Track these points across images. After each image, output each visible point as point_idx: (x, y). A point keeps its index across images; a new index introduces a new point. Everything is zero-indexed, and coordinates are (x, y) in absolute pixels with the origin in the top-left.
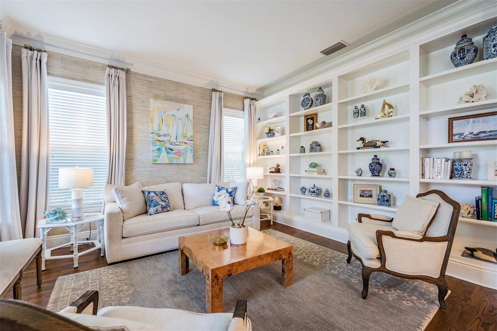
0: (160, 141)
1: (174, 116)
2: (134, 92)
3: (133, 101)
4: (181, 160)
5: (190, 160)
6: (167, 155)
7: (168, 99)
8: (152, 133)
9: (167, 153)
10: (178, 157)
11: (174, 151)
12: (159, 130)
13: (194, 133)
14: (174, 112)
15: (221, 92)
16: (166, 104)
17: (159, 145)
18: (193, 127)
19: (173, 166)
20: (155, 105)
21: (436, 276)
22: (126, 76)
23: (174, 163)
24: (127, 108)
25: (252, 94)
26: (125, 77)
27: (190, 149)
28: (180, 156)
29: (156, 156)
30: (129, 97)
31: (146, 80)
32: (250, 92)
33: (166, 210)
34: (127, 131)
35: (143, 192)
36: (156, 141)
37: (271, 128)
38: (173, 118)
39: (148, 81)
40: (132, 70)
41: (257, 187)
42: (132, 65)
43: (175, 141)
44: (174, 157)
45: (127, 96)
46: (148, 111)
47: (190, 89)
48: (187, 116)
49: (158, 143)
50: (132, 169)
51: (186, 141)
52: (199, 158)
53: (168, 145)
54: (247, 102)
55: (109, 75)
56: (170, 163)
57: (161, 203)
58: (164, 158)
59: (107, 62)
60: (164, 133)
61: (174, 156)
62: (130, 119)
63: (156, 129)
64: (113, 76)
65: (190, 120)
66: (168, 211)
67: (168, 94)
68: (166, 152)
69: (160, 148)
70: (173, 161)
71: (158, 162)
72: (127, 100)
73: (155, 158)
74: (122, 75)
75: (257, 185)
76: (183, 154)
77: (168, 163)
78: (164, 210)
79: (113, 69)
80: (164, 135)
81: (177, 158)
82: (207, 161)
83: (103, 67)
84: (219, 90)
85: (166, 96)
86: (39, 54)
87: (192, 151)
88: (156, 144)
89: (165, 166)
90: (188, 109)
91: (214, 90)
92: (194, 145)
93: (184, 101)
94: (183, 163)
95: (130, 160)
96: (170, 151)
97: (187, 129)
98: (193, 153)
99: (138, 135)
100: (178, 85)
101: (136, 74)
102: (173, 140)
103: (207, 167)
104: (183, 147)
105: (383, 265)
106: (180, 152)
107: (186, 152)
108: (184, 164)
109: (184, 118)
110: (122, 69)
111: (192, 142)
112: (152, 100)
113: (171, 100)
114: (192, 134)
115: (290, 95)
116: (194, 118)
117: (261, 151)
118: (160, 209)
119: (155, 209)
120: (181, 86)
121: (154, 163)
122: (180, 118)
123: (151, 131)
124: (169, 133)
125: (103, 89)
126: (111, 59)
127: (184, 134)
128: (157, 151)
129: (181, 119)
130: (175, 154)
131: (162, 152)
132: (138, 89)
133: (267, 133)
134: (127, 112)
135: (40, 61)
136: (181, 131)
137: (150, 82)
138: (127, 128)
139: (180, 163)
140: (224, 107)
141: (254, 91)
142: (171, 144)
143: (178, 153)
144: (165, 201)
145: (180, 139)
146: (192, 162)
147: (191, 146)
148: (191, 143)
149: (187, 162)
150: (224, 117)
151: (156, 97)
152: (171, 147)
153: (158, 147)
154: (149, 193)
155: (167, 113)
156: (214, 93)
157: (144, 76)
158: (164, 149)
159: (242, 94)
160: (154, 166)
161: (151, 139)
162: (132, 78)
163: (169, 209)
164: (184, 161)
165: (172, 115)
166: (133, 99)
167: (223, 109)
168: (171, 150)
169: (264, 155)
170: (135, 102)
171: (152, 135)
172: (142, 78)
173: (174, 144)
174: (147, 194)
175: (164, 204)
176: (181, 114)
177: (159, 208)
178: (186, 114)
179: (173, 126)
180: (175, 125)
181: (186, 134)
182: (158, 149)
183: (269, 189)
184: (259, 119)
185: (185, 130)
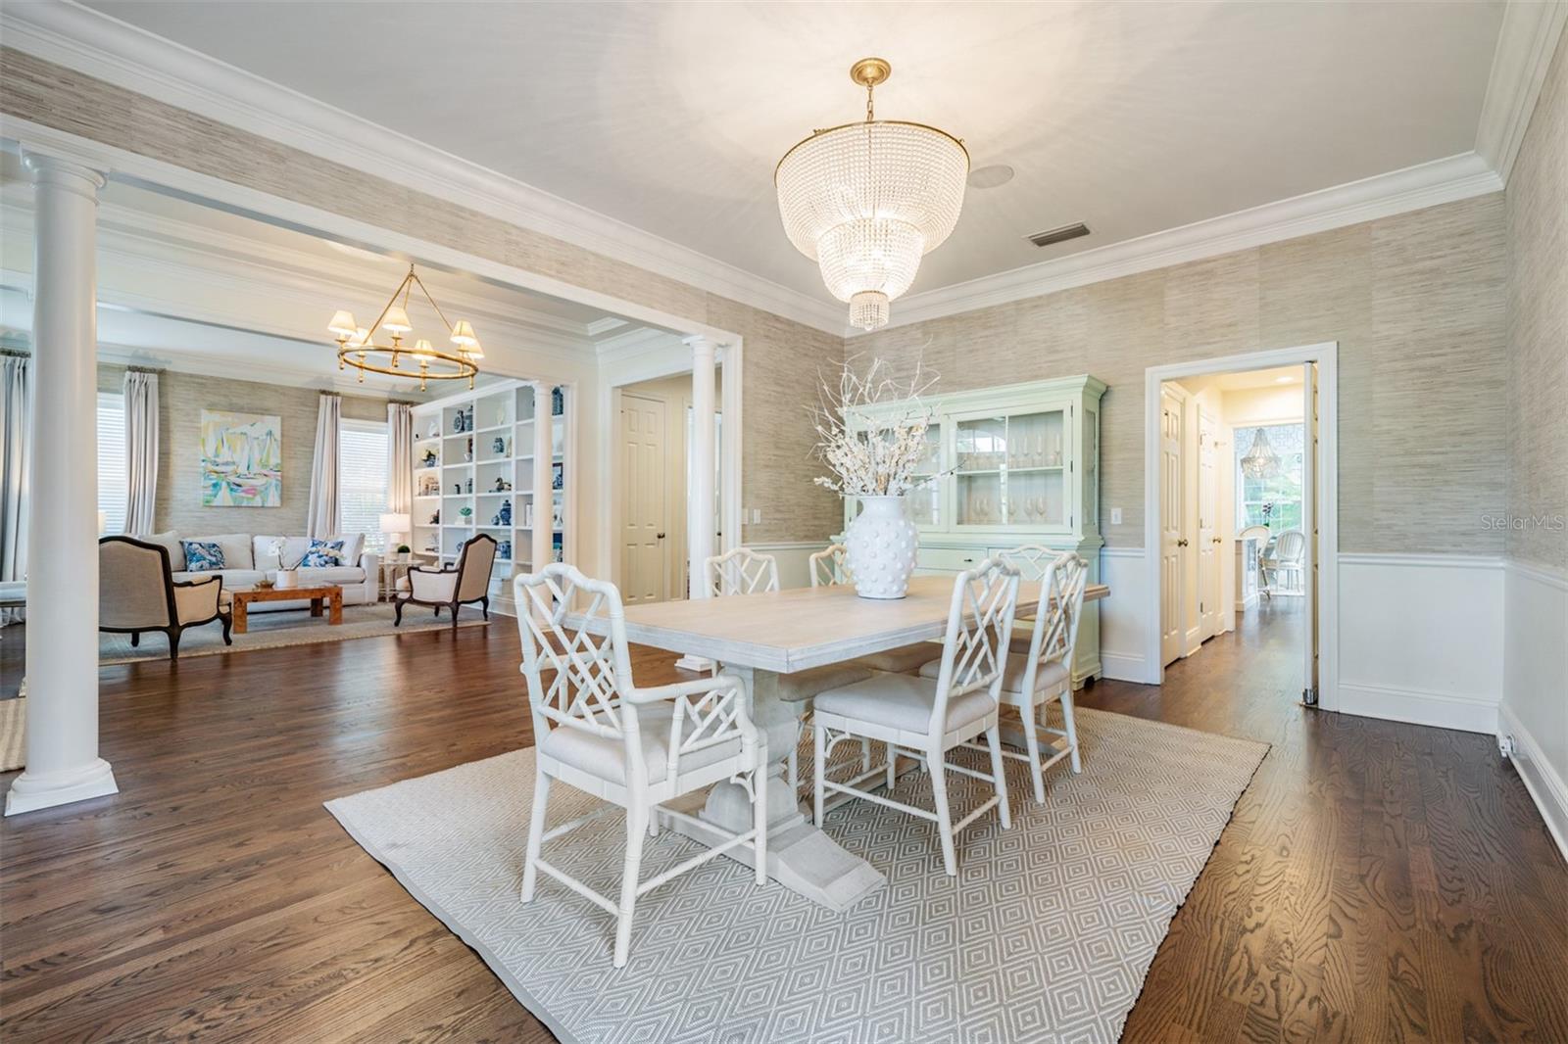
0: (218, 472)
1: (245, 434)
2: (171, 401)
3: (171, 415)
4: (257, 501)
5: (273, 499)
6: (231, 494)
7: (232, 408)
8: (203, 461)
9: (231, 490)
10: (250, 496)
11: (244, 488)
12: (217, 456)
13: (282, 459)
14: (246, 428)
15: (337, 394)
16: (230, 418)
17: (215, 479)
18: (282, 449)
19: (242, 510)
20: (207, 418)
21: (449, 600)
22: (159, 378)
23: (244, 505)
24: (160, 424)
25: (405, 393)
26: (157, 380)
27: (273, 484)
28: (255, 495)
29: (211, 496)
30: (163, 408)
31: (194, 383)
32: (400, 391)
34: (160, 458)
35: (182, 543)
36: (211, 472)
37: (432, 452)
38: (244, 437)
39: (198, 383)
40: (168, 368)
41: (398, 544)
42: (170, 362)
43: (246, 472)
44: (243, 497)
45: (160, 407)
46: (198, 428)
47: (276, 391)
48: (270, 433)
49: (215, 476)
50: (166, 515)
51: (266, 473)
52: (292, 499)
53: (233, 479)
54: (392, 407)
55: (130, 381)
56: (236, 505)
57: (209, 557)
58: (224, 497)
59: (127, 362)
60: (225, 460)
61: (243, 494)
62: (164, 441)
63: (210, 453)
64: (137, 381)
65: (275, 440)
66: (220, 568)
67: (235, 400)
68: (228, 490)
69: (217, 483)
70: (243, 503)
71: (214, 504)
72: (160, 412)
73: (208, 497)
74: (153, 379)
75: (398, 542)
76: (262, 491)
77: (232, 504)
78: (214, 567)
79: (137, 374)
80: (227, 464)
81: (248, 499)
82: (308, 504)
83: (121, 370)
84: (335, 390)
85: (231, 404)
86: (23, 360)
87: (279, 488)
88: (210, 477)
89: (227, 510)
90: (274, 424)
91: (324, 392)
92: (282, 477)
93: (264, 411)
94: (260, 505)
95: (164, 500)
96: (235, 487)
97: (268, 453)
98: (279, 492)
99: (177, 463)
100: (255, 386)
101: (176, 374)
102: (242, 470)
103: (307, 512)
104: (261, 481)
105: (411, 596)
106: (255, 489)
107: (266, 489)
108: (263, 507)
109: (264, 437)
110: (153, 371)
111: (279, 473)
112: (204, 413)
113: (240, 410)
114: (279, 461)
115: (445, 409)
116: (282, 435)
117: (423, 487)
118: (208, 565)
119: (199, 564)
121: (207, 504)
122: (256, 436)
123: (202, 458)
124: (235, 461)
125: (121, 400)
126: (134, 357)
127: (263, 462)
128: (211, 488)
129: (258, 438)
130: (246, 492)
131: (220, 489)
132: (178, 397)
133: (425, 461)
134: (160, 430)
135: (24, 368)
136: (257, 456)
137: (202, 384)
138: (160, 453)
139: (255, 505)
140: (342, 416)
141: (409, 390)
142: (238, 477)
143: (253, 491)
144: (215, 556)
145: (255, 469)
146: (278, 504)
147: (277, 480)
148: (275, 476)
149: (269, 504)
150: (342, 433)
151: (212, 407)
152: (238, 481)
153: (214, 482)
154: (191, 544)
155: (231, 430)
156: (323, 397)
157: (191, 376)
158: (224, 484)
159: (385, 396)
160: (208, 509)
161: (201, 470)
162: (170, 381)
163: (222, 566)
164: (263, 502)
165: (242, 433)
166: (171, 411)
167: (342, 421)
168: (239, 486)
169: (427, 494)
170: (174, 415)
171: (203, 464)
172: (187, 379)
173: (244, 477)
174: (187, 545)
175: (214, 559)
176: (258, 431)
177: (206, 564)
178: (267, 430)
179: (243, 450)
180: (247, 448)
181: (267, 461)
182: (215, 485)
183: (427, 550)
184: (417, 436)
185: (264, 455)
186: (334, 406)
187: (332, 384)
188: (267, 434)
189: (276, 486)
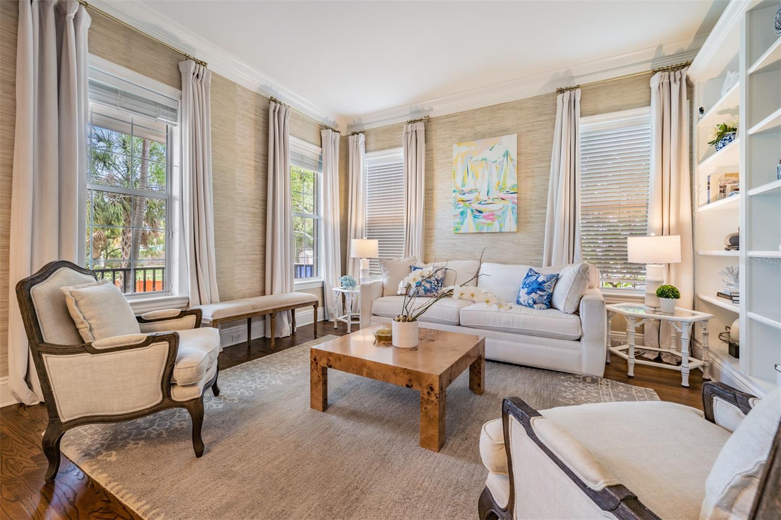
0: (464, 201)
1: (485, 159)
4: (496, 227)
5: (510, 224)
6: (474, 221)
7: (479, 136)
8: (454, 191)
9: (474, 217)
10: (489, 222)
11: (484, 214)
12: (463, 185)
13: (518, 179)
14: (486, 154)
16: (474, 146)
17: (462, 207)
18: (518, 169)
19: (482, 237)
20: (457, 151)
22: (426, 125)
23: (484, 231)
25: (678, 55)
26: (424, 128)
27: (510, 208)
28: (493, 220)
29: (458, 223)
30: (428, 151)
32: (673, 53)
33: (432, 294)
35: (411, 268)
36: (459, 201)
37: (727, 124)
38: (484, 162)
41: (657, 283)
42: (433, 110)
43: (486, 198)
44: (484, 223)
46: (451, 163)
48: (507, 154)
49: (462, 205)
50: (431, 241)
51: (503, 196)
52: (528, 222)
53: (476, 206)
55: (407, 132)
56: (478, 232)
58: (470, 224)
59: (407, 120)
60: (470, 189)
61: (484, 220)
62: (429, 179)
63: (459, 184)
65: (512, 160)
67: (479, 128)
68: (472, 217)
69: (463, 211)
70: (483, 229)
71: (462, 232)
73: (457, 225)
74: (420, 127)
76: (499, 216)
77: (475, 232)
78: (429, 294)
80: (470, 192)
81: (488, 224)
83: (401, 127)
87: (515, 211)
88: (459, 206)
89: (472, 236)
90: (509, 142)
91: (561, 91)
92: (518, 199)
93: (505, 132)
94: (498, 231)
95: (430, 229)
96: (478, 214)
97: (505, 175)
98: (516, 215)
101: (437, 118)
102: (483, 196)
104: (500, 204)
106: (493, 215)
107: (504, 213)
108: (500, 232)
109: (502, 159)
110: (421, 120)
111: (515, 196)
112: (455, 146)
113: (483, 136)
114: (516, 182)
116: (519, 154)
117: (714, 191)
120: (499, 109)
121: (456, 232)
122: (494, 160)
123: (454, 189)
124: (478, 188)
126: (411, 113)
127: (500, 185)
128: (459, 216)
129: (496, 161)
130: (486, 217)
131: (466, 217)
136: (495, 182)
137: (455, 121)
139: (494, 231)
142: (480, 203)
143: (491, 217)
145: (494, 194)
146: (514, 228)
147: (513, 203)
148: (512, 198)
149: (506, 229)
151: (461, 140)
152: (480, 208)
153: (461, 210)
154: (415, 269)
155: (474, 159)
156: (560, 98)
157: (448, 116)
158: (469, 212)
159: (647, 68)
160: (457, 236)
161: (452, 201)
162: (434, 126)
164: (500, 228)
165: (483, 159)
167: (581, 121)
168: (480, 212)
171: (454, 195)
173: (485, 203)
174: (413, 270)
176: (496, 154)
178: (503, 152)
179: (483, 176)
180: (487, 173)
181: (505, 184)
182: (462, 213)
183: (719, 294)
184: (702, 110)
185: (502, 179)
186: (572, 103)
187: (573, 78)
188: (504, 156)
189: (513, 208)
